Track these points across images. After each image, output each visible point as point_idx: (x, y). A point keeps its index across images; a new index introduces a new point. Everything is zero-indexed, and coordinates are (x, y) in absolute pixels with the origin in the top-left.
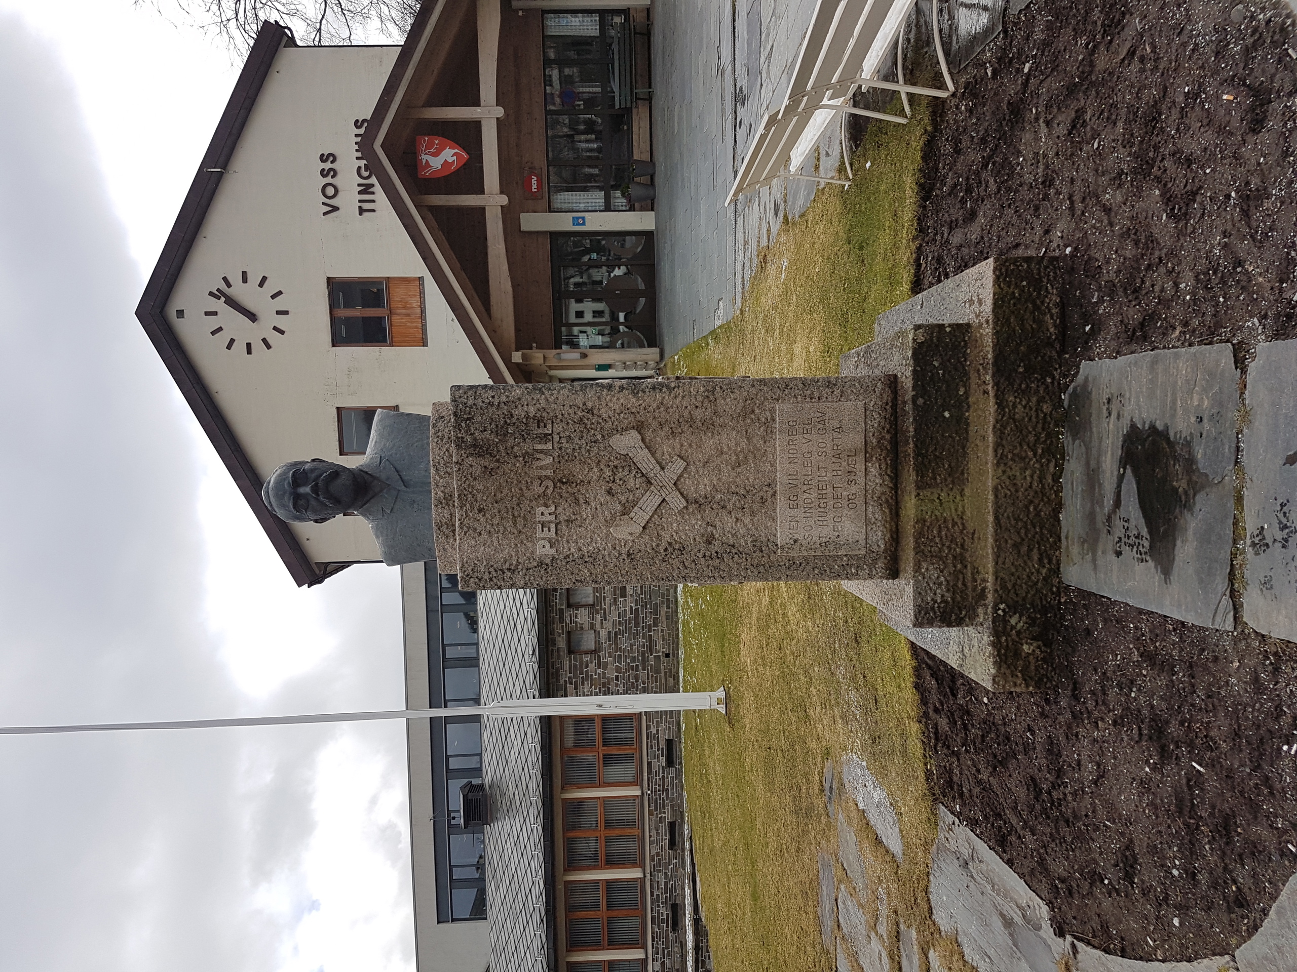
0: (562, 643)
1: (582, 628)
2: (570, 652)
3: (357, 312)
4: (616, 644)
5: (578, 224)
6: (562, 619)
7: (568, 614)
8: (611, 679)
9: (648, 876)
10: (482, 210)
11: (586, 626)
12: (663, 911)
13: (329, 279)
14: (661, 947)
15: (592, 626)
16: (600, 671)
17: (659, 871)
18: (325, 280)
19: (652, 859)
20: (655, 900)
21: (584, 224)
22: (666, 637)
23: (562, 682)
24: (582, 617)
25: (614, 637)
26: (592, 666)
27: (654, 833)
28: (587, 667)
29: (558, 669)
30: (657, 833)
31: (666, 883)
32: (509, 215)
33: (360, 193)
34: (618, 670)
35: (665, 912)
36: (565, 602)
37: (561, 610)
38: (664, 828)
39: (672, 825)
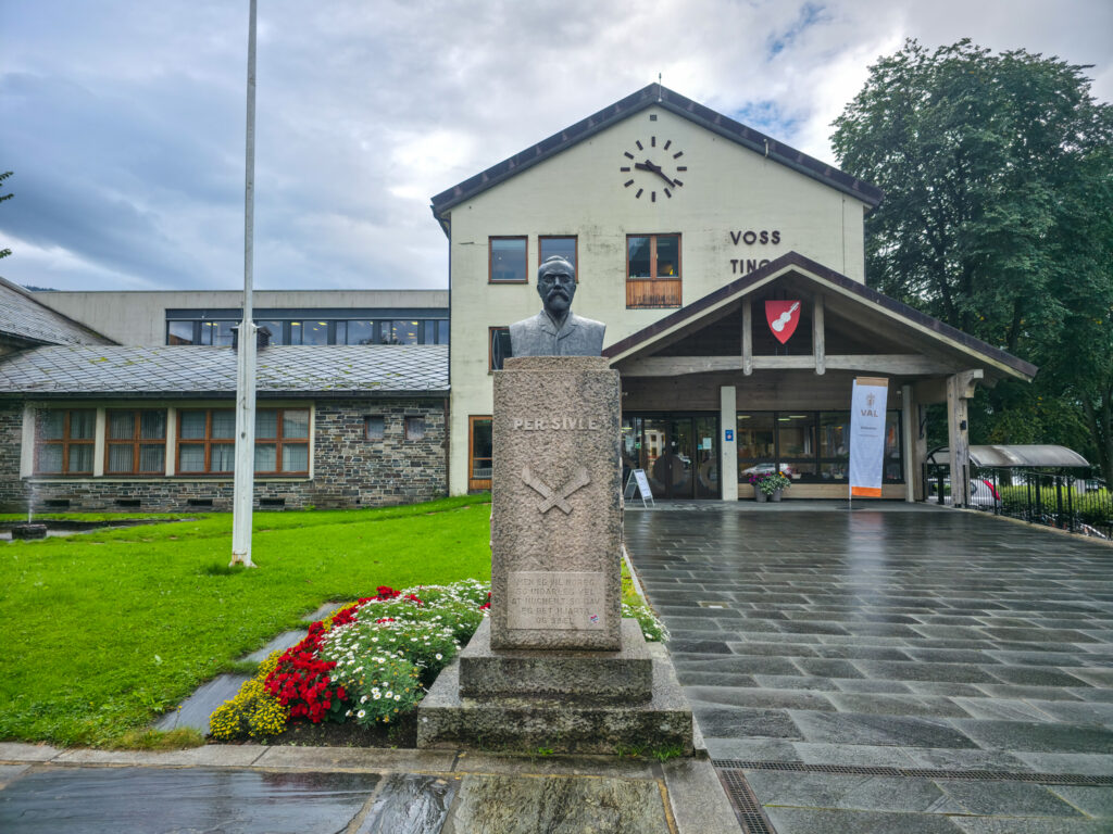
0: (374, 411)
1: (386, 428)
2: (367, 418)
3: (654, 255)
4: (369, 458)
5: (727, 435)
6: (394, 411)
7: (399, 417)
8: (340, 451)
9: (166, 481)
10: (738, 352)
11: (387, 431)
12: (135, 493)
13: (680, 234)
14: (103, 490)
15: (387, 437)
16: (348, 443)
17: (170, 491)
18: (679, 231)
19: (181, 484)
20: (145, 487)
21: (727, 440)
22: (375, 501)
23: (340, 410)
24: (396, 429)
25: (377, 455)
26: (352, 436)
27: (204, 486)
28: (353, 432)
29: (351, 406)
30: (202, 490)
31: (159, 496)
32: (733, 377)
33: (749, 261)
34: (348, 458)
35: (134, 495)
36: (410, 414)
37: (403, 411)
38: (207, 495)
39: (209, 503)
